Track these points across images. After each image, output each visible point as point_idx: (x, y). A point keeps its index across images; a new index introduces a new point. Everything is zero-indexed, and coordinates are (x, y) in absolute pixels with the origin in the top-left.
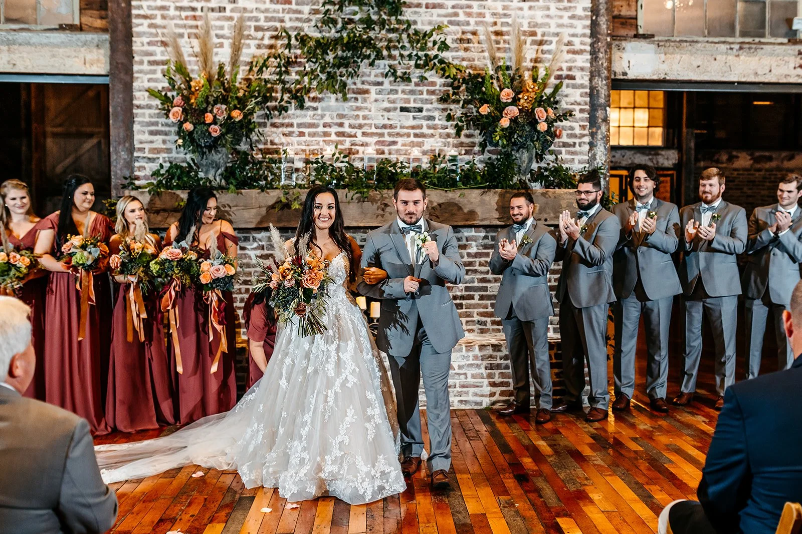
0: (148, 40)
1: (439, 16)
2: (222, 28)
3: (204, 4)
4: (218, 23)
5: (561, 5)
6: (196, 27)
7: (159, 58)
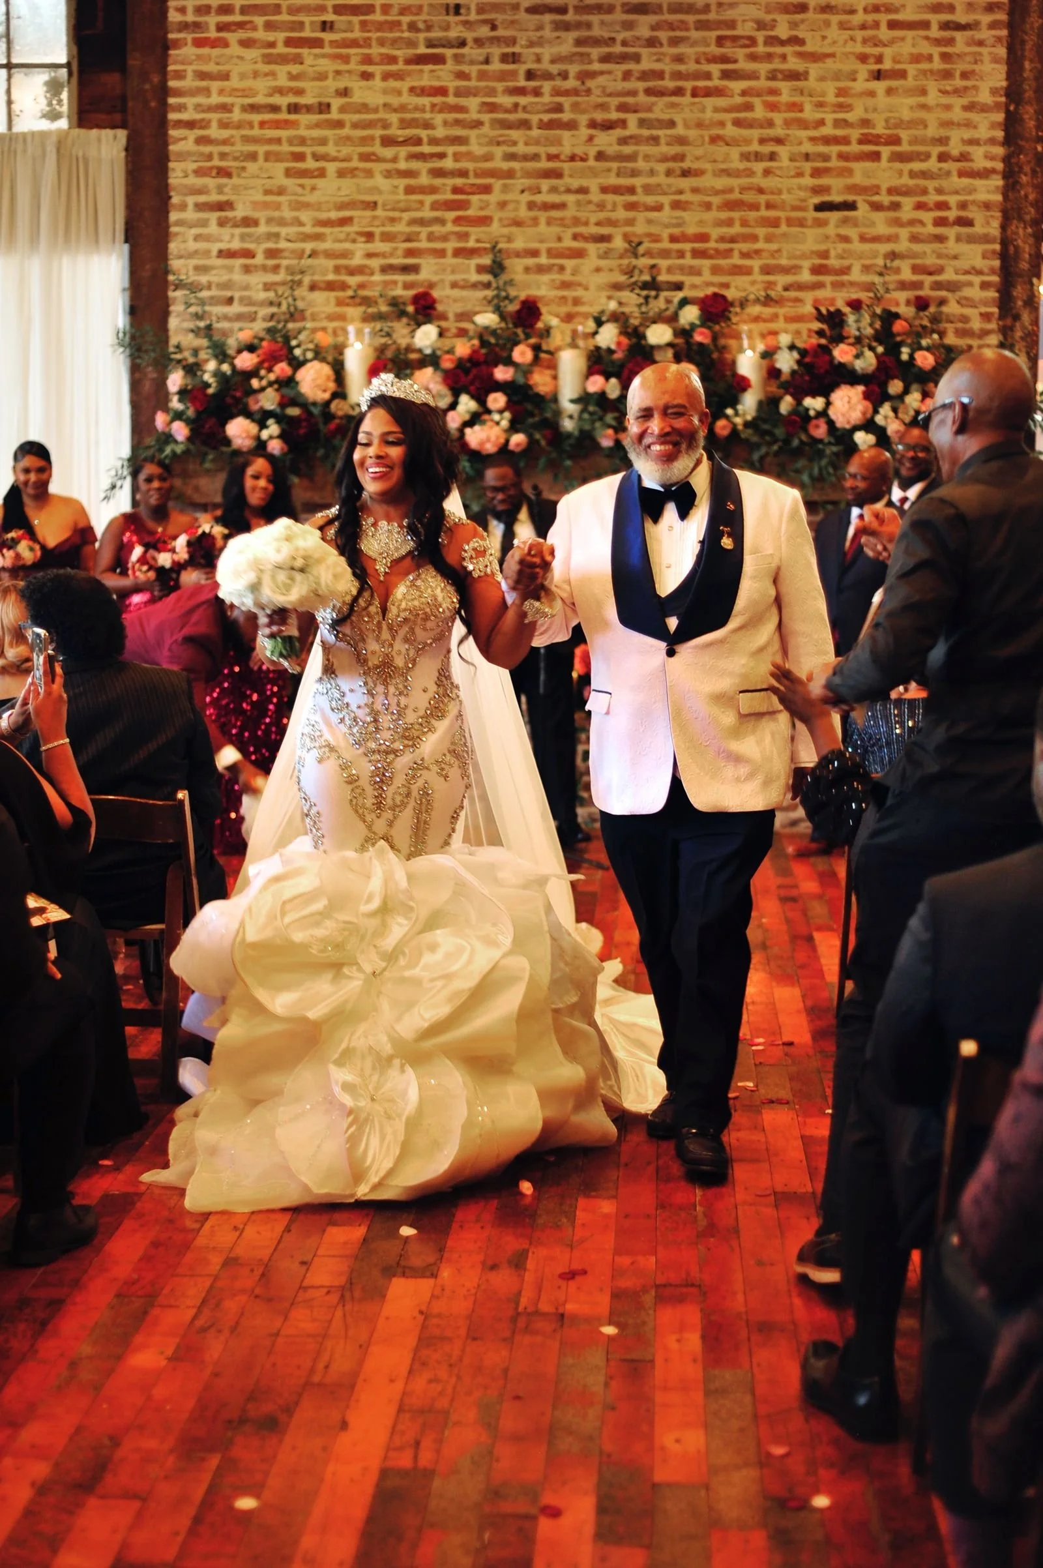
0: (194, 166)
1: (716, 110)
2: (323, 142)
3: (292, 99)
4: (317, 133)
5: (948, 85)
6: (278, 141)
7: (214, 197)
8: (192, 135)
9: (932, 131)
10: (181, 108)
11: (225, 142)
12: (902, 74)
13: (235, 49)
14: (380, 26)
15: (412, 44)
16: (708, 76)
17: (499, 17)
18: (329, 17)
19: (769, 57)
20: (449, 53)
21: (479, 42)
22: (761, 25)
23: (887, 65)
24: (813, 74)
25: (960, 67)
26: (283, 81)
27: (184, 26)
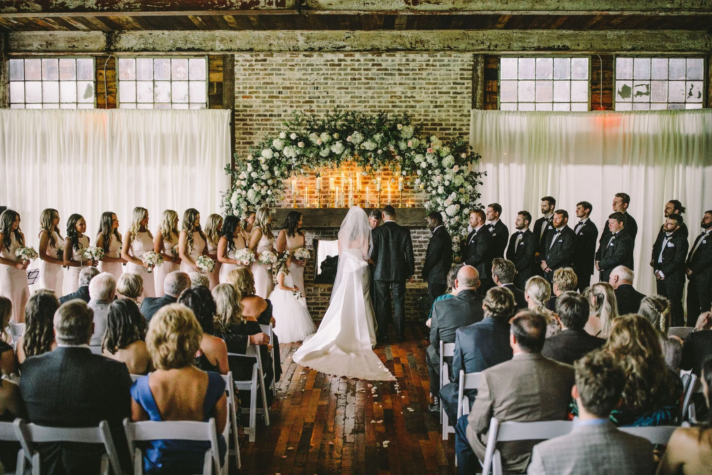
2: (279, 125)
3: (270, 113)
4: (277, 122)
5: (456, 109)
6: (267, 125)
7: (248, 140)
8: (242, 123)
9: (452, 122)
10: (239, 115)
11: (251, 125)
12: (443, 106)
13: (254, 99)
14: (295, 93)
15: (304, 98)
16: (388, 107)
17: (329, 90)
18: (281, 90)
19: (406, 101)
20: (315, 100)
21: (323, 97)
22: (403, 93)
23: (438, 104)
24: (417, 107)
25: (458, 104)
26: (268, 108)
27: (240, 92)
